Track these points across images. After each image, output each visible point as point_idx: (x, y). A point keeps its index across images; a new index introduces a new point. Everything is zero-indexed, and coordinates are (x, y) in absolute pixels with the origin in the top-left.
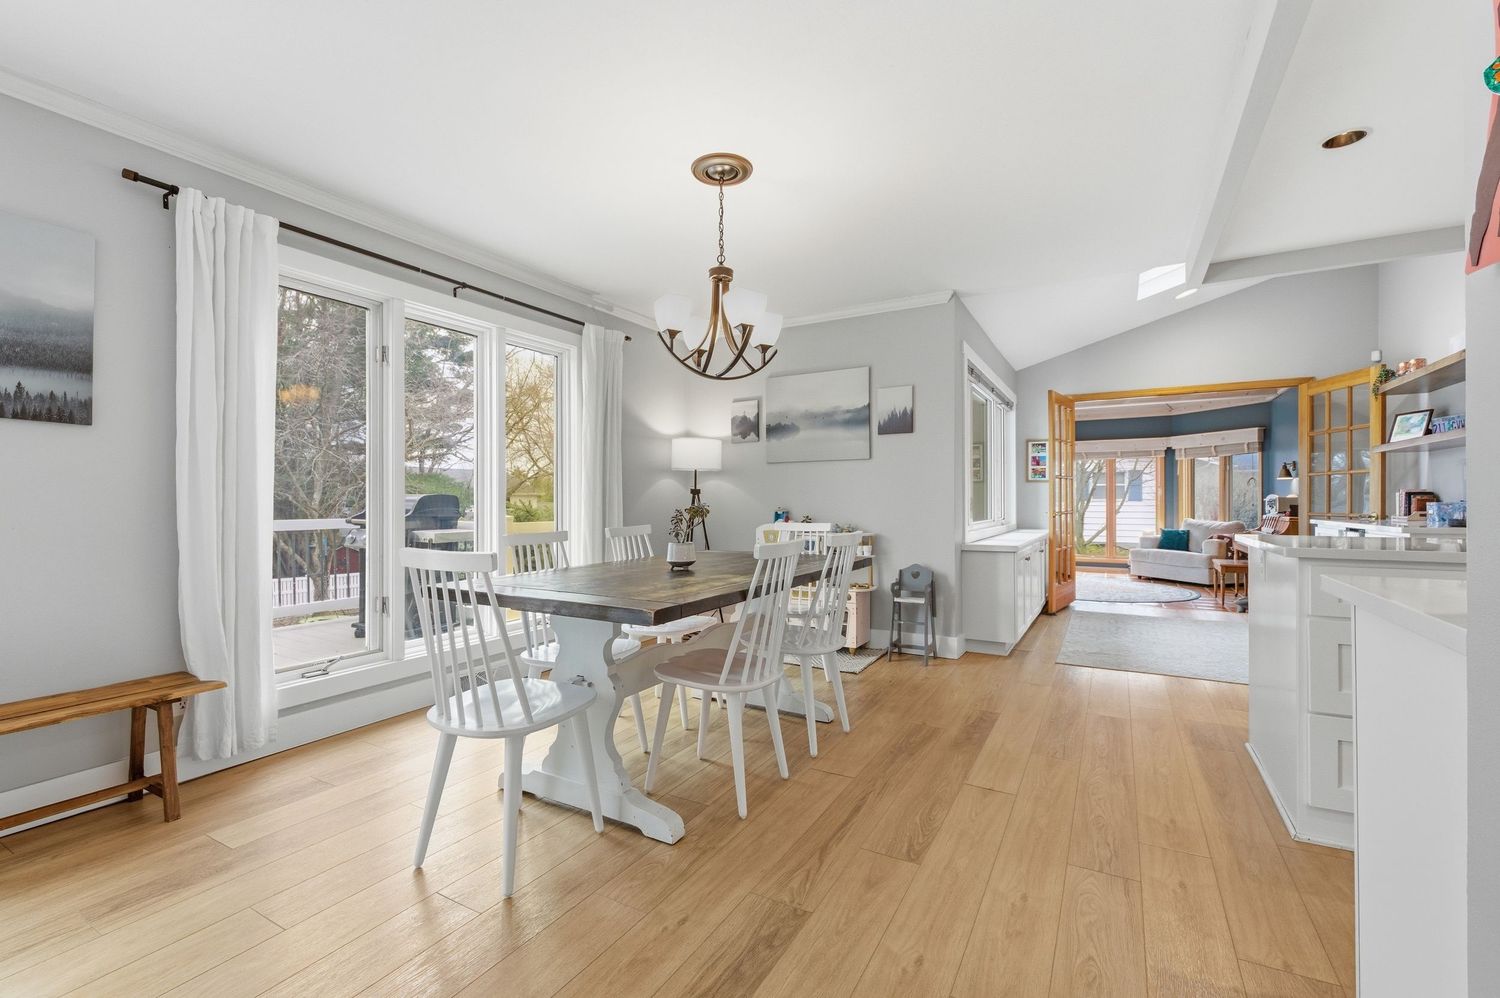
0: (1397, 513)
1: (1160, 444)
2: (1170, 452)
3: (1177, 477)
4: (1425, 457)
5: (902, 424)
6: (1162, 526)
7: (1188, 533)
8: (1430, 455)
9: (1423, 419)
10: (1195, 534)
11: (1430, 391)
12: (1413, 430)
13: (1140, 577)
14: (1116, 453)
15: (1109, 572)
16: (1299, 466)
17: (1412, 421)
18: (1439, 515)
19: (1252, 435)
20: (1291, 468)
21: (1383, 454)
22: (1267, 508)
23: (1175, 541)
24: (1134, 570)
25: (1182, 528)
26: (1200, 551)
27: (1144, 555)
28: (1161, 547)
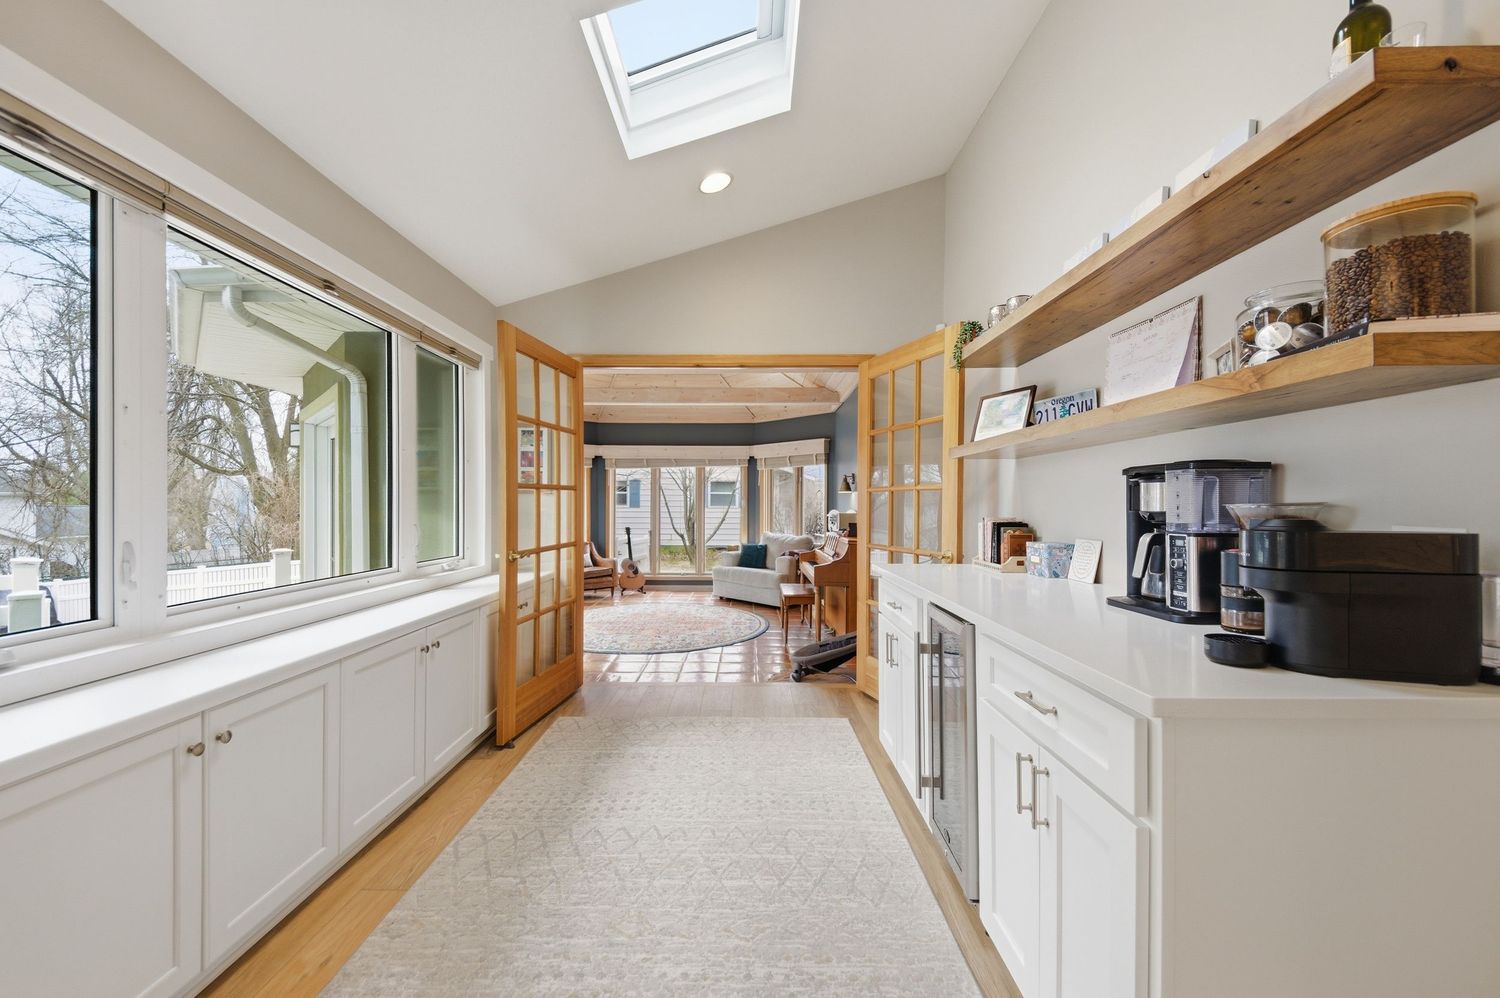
0: (981, 556)
1: (743, 452)
2: (752, 461)
3: (759, 488)
4: (1008, 466)
6: (745, 542)
7: (765, 548)
8: (1018, 465)
9: (1021, 402)
10: (772, 549)
11: (1019, 365)
12: (1006, 421)
13: (721, 598)
14: (704, 461)
15: (696, 591)
16: (857, 479)
17: (1004, 407)
18: (1050, 567)
19: (818, 446)
20: (850, 481)
21: (961, 461)
22: (830, 525)
23: (755, 557)
24: (719, 589)
25: (761, 543)
26: (774, 569)
27: (725, 574)
28: (741, 564)
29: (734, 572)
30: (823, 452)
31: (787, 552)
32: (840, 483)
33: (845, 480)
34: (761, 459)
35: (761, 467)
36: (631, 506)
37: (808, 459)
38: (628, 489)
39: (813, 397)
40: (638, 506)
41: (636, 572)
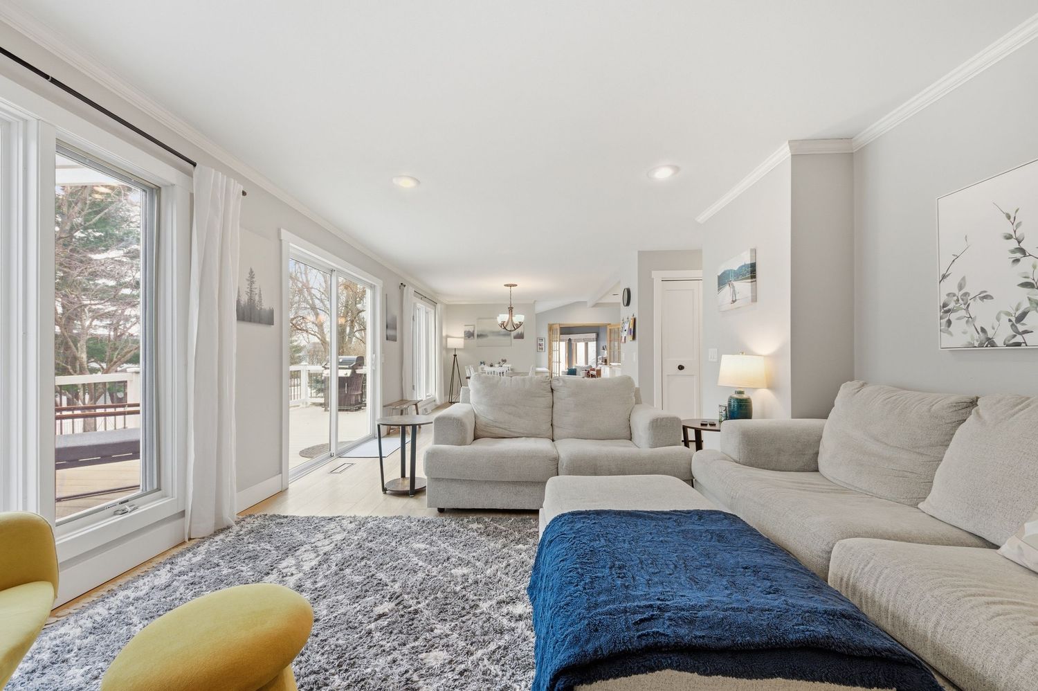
2: (570, 340)
3: (572, 349)
5: (521, 336)
6: (568, 367)
7: (576, 369)
10: (578, 370)
16: (607, 346)
19: (594, 335)
23: (572, 372)
25: (574, 368)
30: (595, 337)
32: (601, 348)
33: (603, 346)
34: (573, 340)
35: (573, 342)
37: (591, 340)
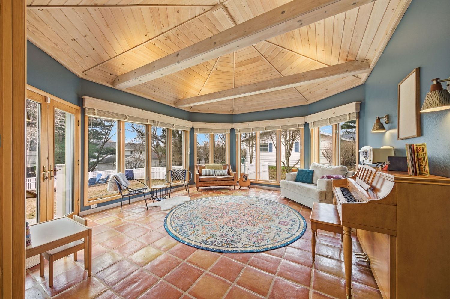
1: (301, 120)
2: (307, 125)
6: (301, 167)
7: (313, 172)
10: (317, 173)
13: (285, 198)
19: (351, 108)
20: (384, 122)
23: (306, 177)
24: (283, 193)
25: (311, 169)
26: (316, 185)
27: (287, 184)
28: (296, 180)
29: (292, 184)
30: (355, 111)
31: (326, 176)
33: (378, 120)
34: (311, 123)
35: (311, 127)
36: (269, 152)
38: (268, 146)
39: (346, 69)
40: (272, 152)
41: (246, 179)
